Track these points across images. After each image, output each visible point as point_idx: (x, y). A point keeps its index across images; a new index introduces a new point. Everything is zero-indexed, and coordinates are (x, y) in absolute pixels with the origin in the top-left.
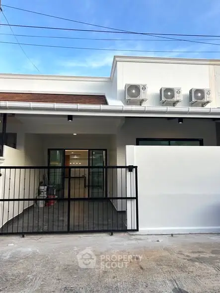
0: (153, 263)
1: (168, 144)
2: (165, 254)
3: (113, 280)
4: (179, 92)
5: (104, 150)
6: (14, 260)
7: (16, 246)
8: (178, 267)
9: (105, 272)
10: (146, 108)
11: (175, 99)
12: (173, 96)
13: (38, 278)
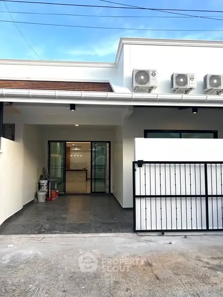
0: (170, 271)
1: (179, 136)
2: (181, 259)
3: (127, 293)
4: (192, 79)
5: (108, 142)
6: (14, 265)
7: (15, 247)
8: (198, 277)
9: (116, 282)
10: (159, 96)
11: (188, 86)
12: (185, 83)
13: (41, 289)
